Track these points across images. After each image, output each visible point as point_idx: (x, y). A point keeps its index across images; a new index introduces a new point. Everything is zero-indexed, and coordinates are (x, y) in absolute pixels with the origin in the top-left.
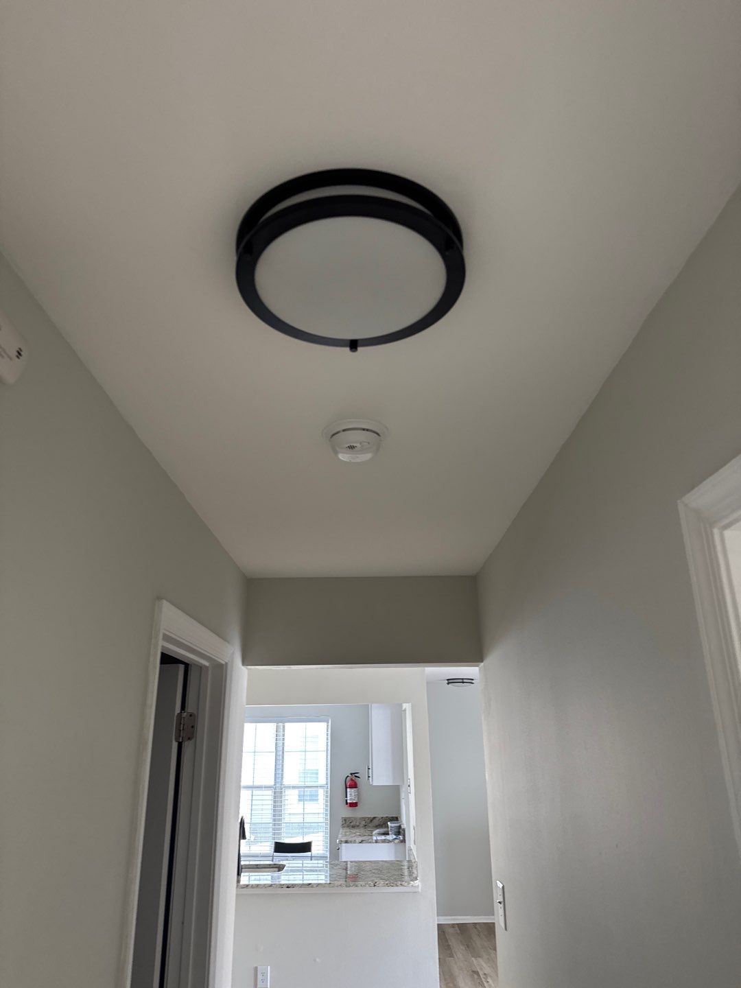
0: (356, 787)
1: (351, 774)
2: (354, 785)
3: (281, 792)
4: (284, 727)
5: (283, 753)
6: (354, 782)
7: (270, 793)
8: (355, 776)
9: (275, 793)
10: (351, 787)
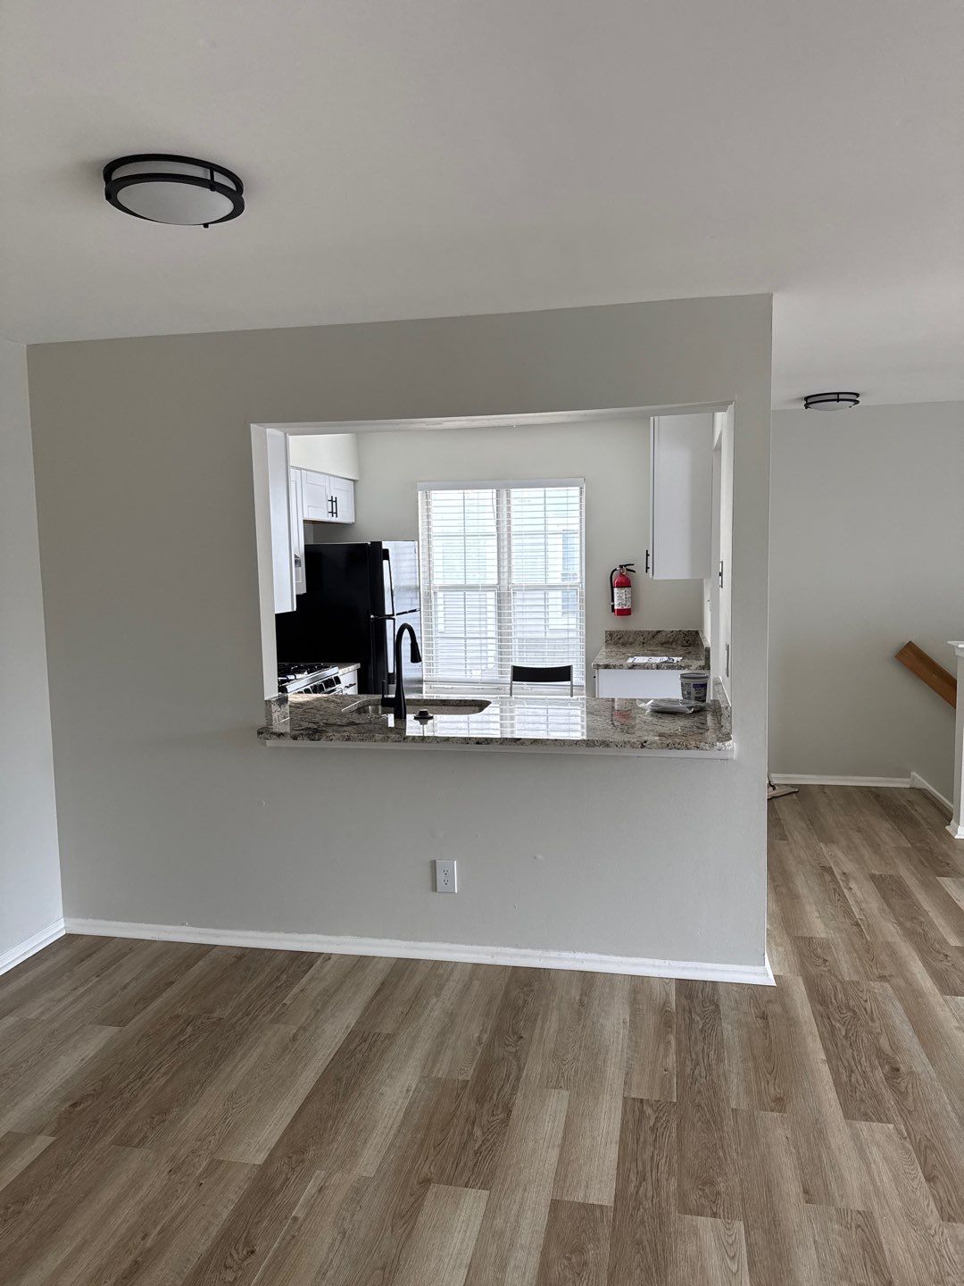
0: (629, 586)
1: (621, 566)
2: (625, 583)
3: (509, 594)
4: (508, 495)
5: (509, 536)
6: (623, 578)
7: (491, 595)
8: (628, 570)
9: (499, 595)
10: (620, 585)
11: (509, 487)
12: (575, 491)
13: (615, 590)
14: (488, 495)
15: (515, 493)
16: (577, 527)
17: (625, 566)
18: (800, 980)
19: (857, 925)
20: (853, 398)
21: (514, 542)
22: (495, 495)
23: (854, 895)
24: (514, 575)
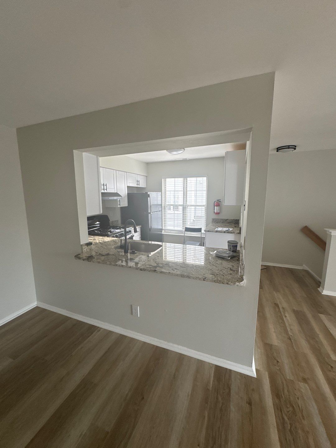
0: (219, 206)
3: (186, 207)
4: (187, 180)
5: (186, 191)
6: (218, 204)
7: (181, 207)
8: (219, 201)
9: (183, 207)
10: (217, 206)
11: (186, 178)
12: (205, 179)
13: (215, 207)
14: (181, 180)
15: (188, 179)
16: (205, 189)
17: (218, 200)
18: (267, 373)
19: (290, 339)
20: (294, 147)
21: (188, 193)
22: (183, 179)
23: (288, 320)
24: (188, 202)
